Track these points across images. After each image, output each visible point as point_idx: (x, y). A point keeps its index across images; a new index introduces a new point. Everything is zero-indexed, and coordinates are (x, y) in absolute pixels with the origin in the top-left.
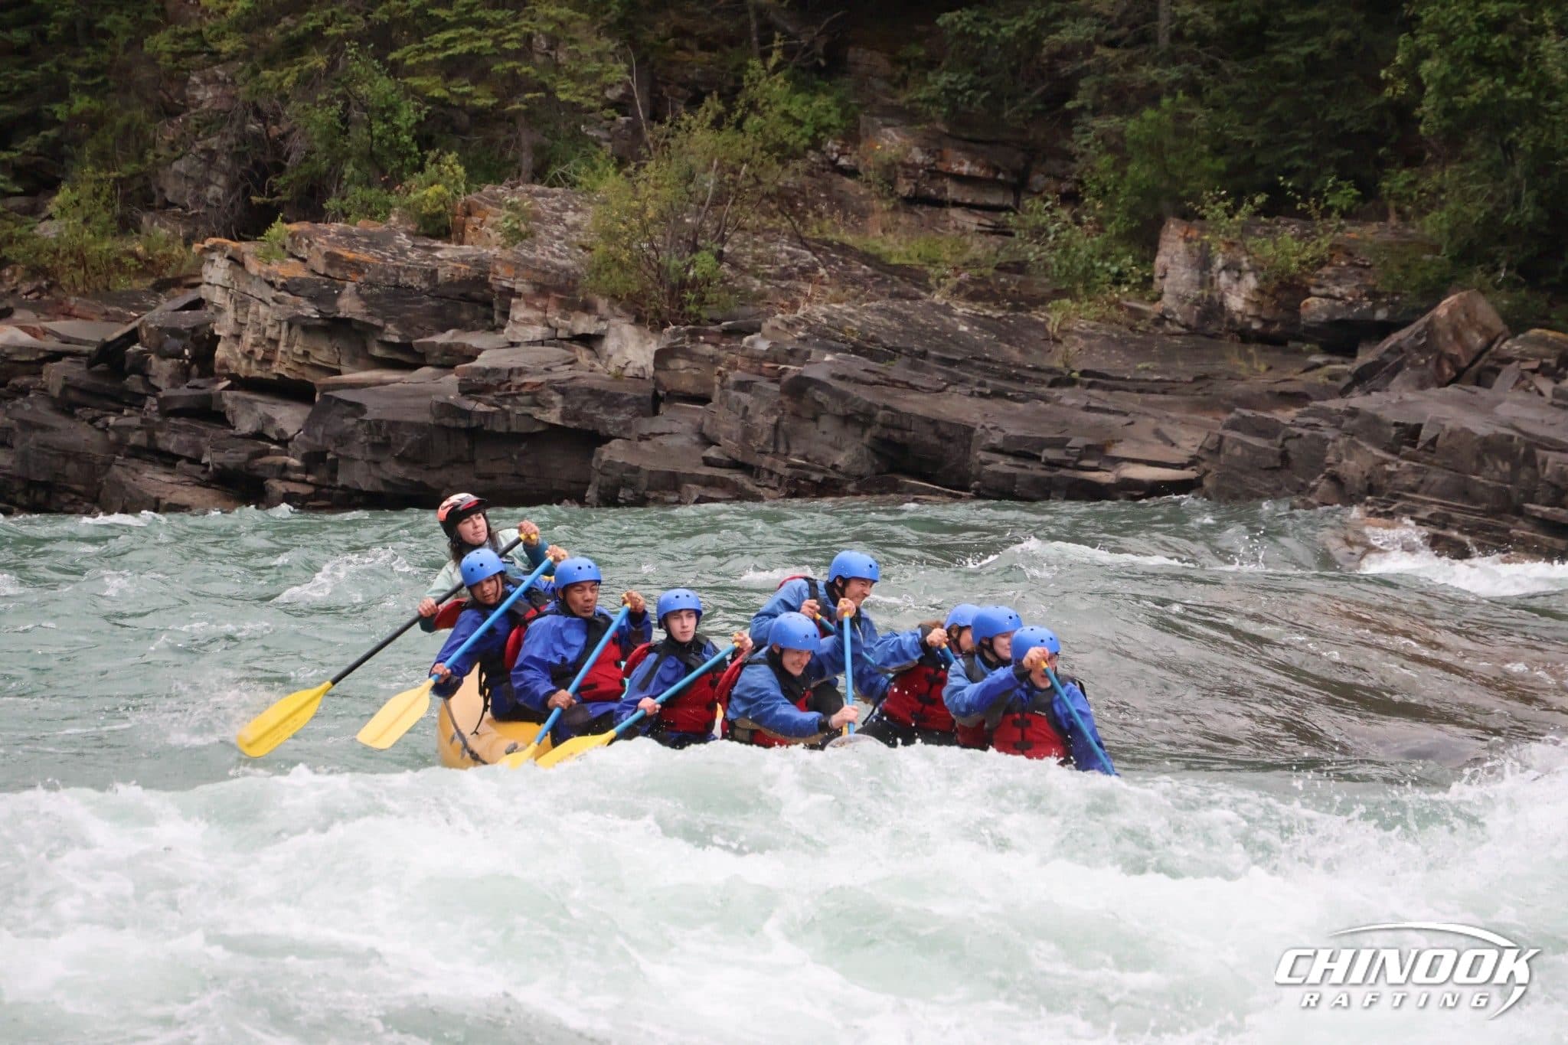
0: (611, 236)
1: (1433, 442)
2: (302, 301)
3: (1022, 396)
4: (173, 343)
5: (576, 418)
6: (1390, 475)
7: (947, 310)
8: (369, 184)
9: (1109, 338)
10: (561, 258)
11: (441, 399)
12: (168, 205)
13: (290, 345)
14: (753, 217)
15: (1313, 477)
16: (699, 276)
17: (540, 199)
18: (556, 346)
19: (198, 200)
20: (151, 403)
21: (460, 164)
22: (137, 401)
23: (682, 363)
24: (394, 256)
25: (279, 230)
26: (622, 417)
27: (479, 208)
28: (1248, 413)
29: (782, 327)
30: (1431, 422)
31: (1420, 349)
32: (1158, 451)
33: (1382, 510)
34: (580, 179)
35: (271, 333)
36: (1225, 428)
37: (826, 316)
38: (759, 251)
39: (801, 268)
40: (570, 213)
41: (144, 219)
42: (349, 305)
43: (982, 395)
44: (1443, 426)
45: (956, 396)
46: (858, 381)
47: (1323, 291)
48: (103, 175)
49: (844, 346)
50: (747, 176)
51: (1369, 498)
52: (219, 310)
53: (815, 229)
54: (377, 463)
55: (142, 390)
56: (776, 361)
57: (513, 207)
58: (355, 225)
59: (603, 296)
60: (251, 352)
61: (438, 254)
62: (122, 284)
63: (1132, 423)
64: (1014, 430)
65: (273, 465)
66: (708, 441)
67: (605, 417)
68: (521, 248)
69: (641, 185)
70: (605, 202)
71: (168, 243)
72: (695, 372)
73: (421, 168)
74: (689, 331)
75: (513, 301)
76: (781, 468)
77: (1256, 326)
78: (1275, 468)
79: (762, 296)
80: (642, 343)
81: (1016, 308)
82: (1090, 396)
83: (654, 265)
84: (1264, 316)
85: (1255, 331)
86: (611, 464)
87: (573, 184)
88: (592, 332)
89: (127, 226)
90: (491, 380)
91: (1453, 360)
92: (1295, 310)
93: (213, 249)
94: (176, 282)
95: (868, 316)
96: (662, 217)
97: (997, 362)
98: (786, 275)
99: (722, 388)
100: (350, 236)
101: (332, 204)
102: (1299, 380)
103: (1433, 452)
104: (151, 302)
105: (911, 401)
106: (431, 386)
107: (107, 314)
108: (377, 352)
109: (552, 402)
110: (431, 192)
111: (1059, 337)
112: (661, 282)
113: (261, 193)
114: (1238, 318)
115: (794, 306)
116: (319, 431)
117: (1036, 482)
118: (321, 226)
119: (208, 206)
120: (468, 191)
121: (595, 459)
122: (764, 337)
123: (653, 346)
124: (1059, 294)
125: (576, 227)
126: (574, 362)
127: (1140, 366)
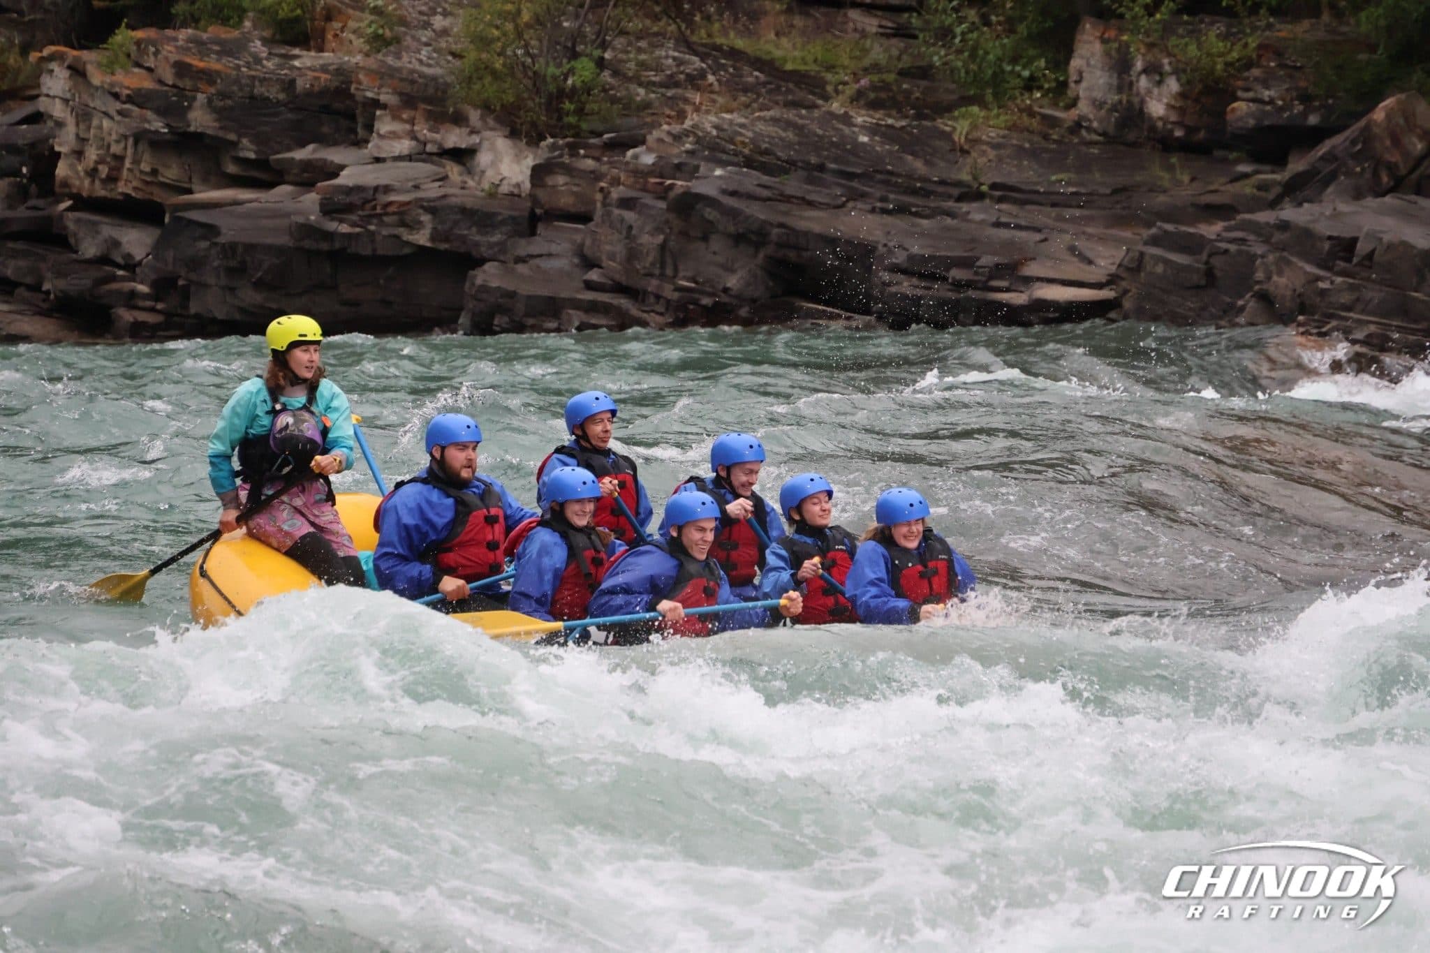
0: (483, 42)
1: (1370, 256)
2: (149, 114)
3: (928, 212)
4: (10, 161)
5: (447, 240)
6: (1323, 293)
7: (846, 119)
9: (1020, 148)
10: (429, 66)
11: (301, 220)
12: (3, 9)
13: (136, 162)
14: (636, 21)
15: (1241, 297)
16: (579, 85)
17: (405, 3)
18: (424, 161)
23: (561, 180)
24: (248, 65)
25: (123, 37)
26: (496, 238)
27: (340, 11)
28: (1169, 227)
29: (668, 139)
30: (1367, 235)
31: (1354, 156)
32: (1073, 270)
33: (1315, 331)
35: (116, 149)
36: (1146, 243)
37: (716, 127)
38: (643, 57)
39: (688, 75)
40: (439, 18)
42: (200, 119)
43: (885, 211)
44: (1381, 239)
45: (855, 212)
46: (751, 197)
47: (1251, 95)
49: (735, 159)
51: (1301, 318)
52: (60, 124)
53: (703, 33)
54: (232, 290)
56: (661, 176)
57: (376, 11)
58: (205, 31)
59: (476, 107)
60: (95, 170)
61: (296, 63)
63: (1045, 240)
64: (917, 248)
65: (119, 292)
66: (589, 263)
67: (478, 238)
68: (386, 55)
70: (477, 5)
71: (2, 51)
72: (575, 189)
74: (568, 145)
75: (378, 113)
76: (669, 292)
77: (1179, 133)
78: (1198, 287)
79: (646, 105)
80: (518, 158)
81: (920, 116)
82: (1000, 211)
83: (530, 73)
84: (1189, 121)
85: (1178, 139)
86: (484, 288)
88: (463, 146)
90: (355, 199)
91: (1392, 168)
92: (1222, 114)
93: (51, 58)
94: (12, 94)
95: (760, 127)
96: (538, 20)
97: (899, 175)
98: (671, 82)
99: (604, 205)
100: (200, 43)
101: (180, 8)
102: (1223, 190)
103: (1369, 267)
105: (809, 219)
106: (289, 205)
108: (232, 169)
109: (420, 223)
111: (966, 147)
112: (538, 92)
114: (1160, 124)
115: (681, 116)
116: (170, 255)
117: (943, 304)
118: (169, 32)
119: (46, 11)
121: (467, 285)
122: (650, 150)
123: (530, 161)
124: (967, 101)
125: (444, 32)
126: (444, 178)
127: (1054, 178)
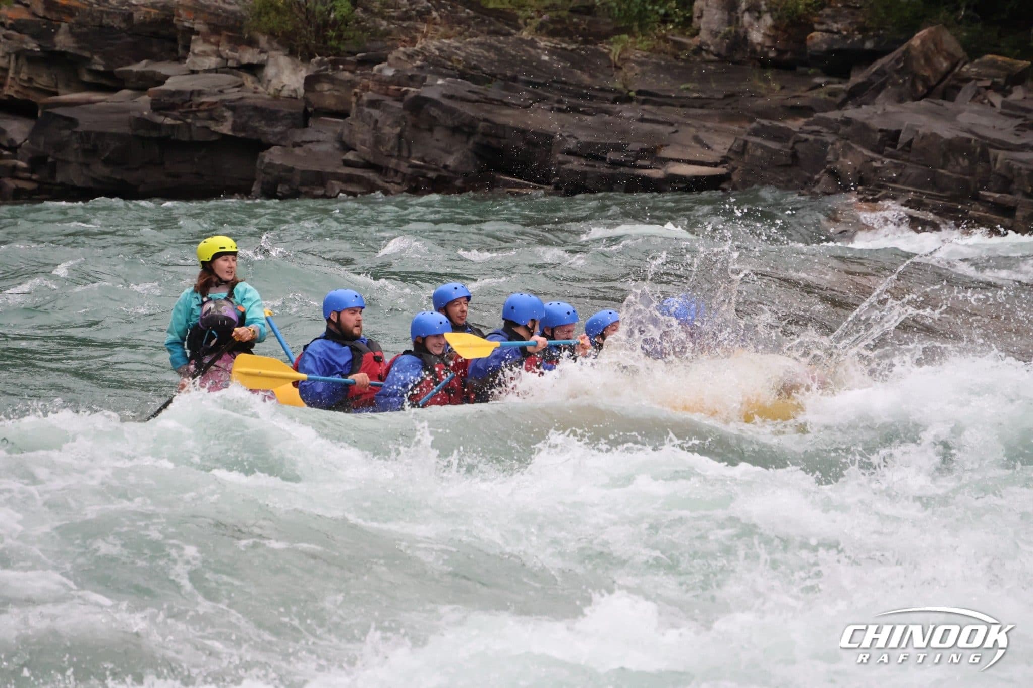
1: (910, 143)
2: (27, 38)
3: (591, 111)
5: (245, 130)
6: (876, 170)
7: (532, 44)
9: (658, 65)
10: (231, 4)
13: (17, 72)
15: (817, 173)
16: (340, 18)
18: (226, 73)
23: (326, 87)
24: (98, 3)
26: (279, 128)
28: (766, 122)
29: (404, 58)
30: (907, 128)
31: (898, 72)
32: (698, 153)
33: (870, 197)
35: (2, 63)
36: (749, 134)
37: (439, 49)
39: (419, 12)
42: (63, 41)
43: (560, 110)
44: (917, 131)
45: (539, 111)
46: (463, 100)
47: (824, 27)
49: (453, 73)
51: (860, 188)
54: (87, 165)
56: (399, 85)
59: (264, 34)
63: (676, 131)
64: (584, 136)
65: (5, 167)
66: (347, 147)
67: (267, 129)
72: (336, 93)
74: (333, 62)
75: (193, 37)
76: (404, 168)
77: (772, 54)
78: (786, 166)
79: (389, 34)
80: (295, 70)
81: (586, 42)
82: (644, 110)
83: (305, 10)
84: (778, 47)
85: (771, 59)
86: (271, 165)
88: (255, 62)
90: (177, 100)
91: (925, 80)
92: (803, 42)
95: (471, 49)
97: (571, 84)
98: (406, 17)
99: (358, 105)
102: (803, 96)
103: (909, 152)
105: (506, 116)
106: (129, 104)
108: (87, 78)
109: (226, 118)
111: (619, 64)
112: (311, 24)
114: (759, 48)
115: (414, 41)
116: (42, 139)
117: (602, 177)
121: (258, 163)
122: (391, 66)
123: (305, 74)
124: (620, 31)
126: (241, 85)
127: (682, 87)
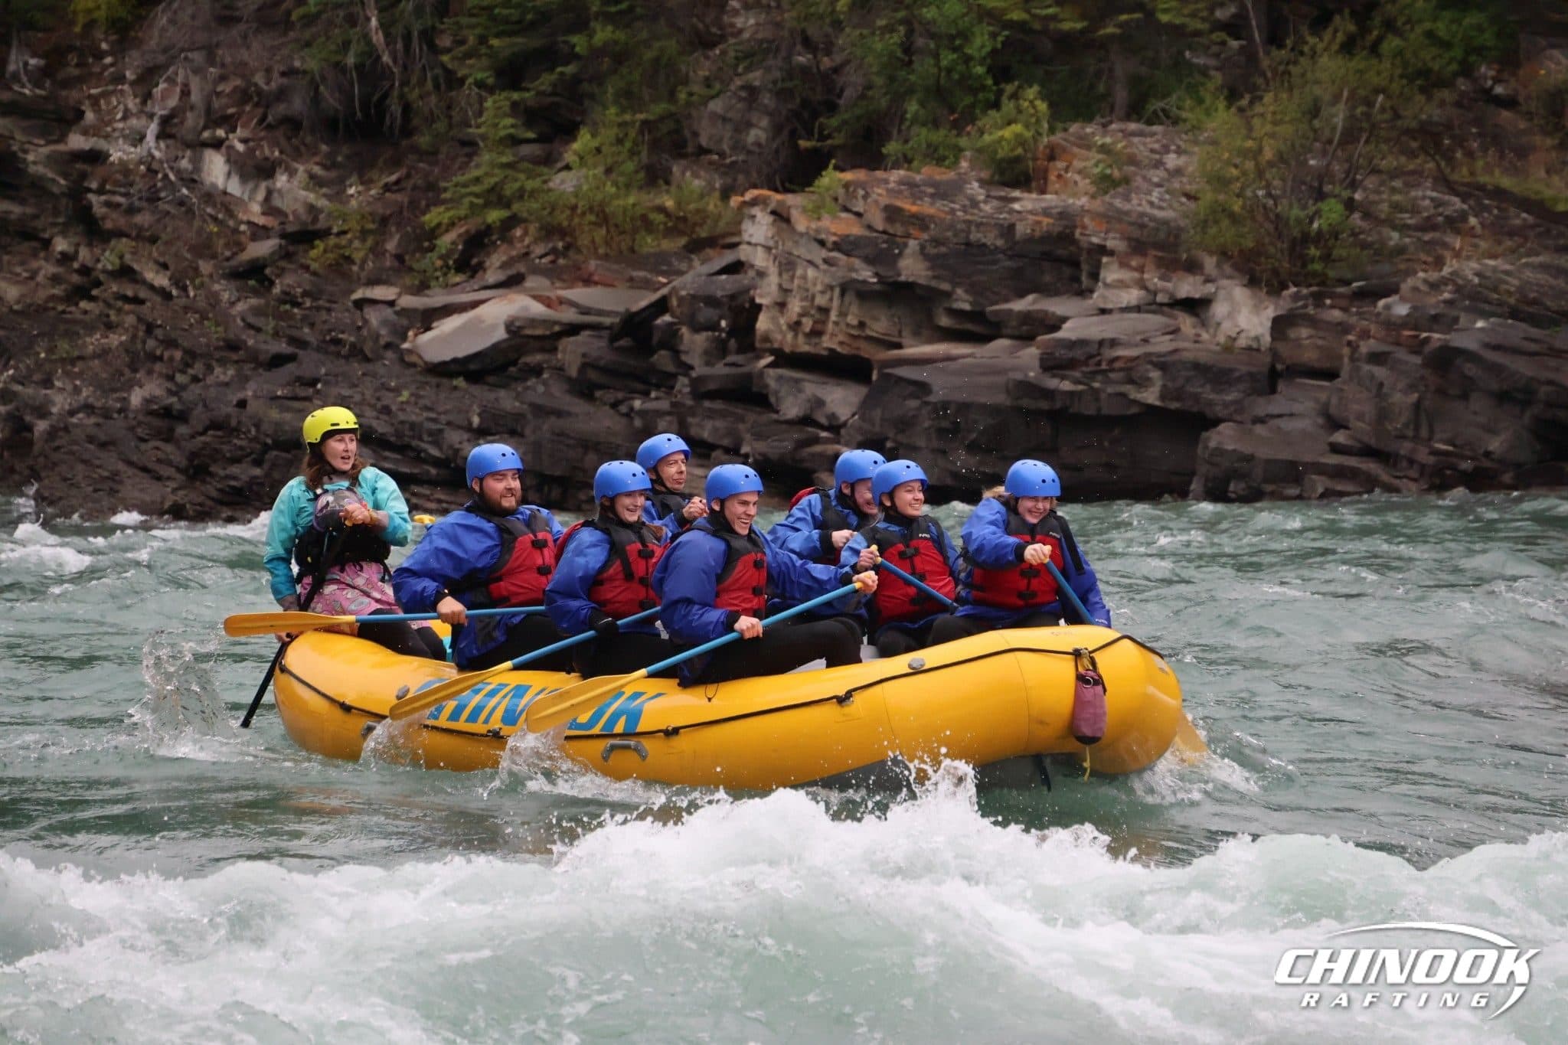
0: (1220, 182)
2: (857, 262)
4: (706, 314)
5: (1178, 399)
8: (936, 124)
10: (1161, 208)
11: (1019, 376)
12: (702, 151)
13: (843, 314)
14: (1390, 158)
16: (1325, 228)
17: (1136, 140)
18: (1154, 312)
19: (737, 147)
20: (682, 384)
21: (1043, 100)
22: (666, 382)
23: (1304, 332)
24: (964, 209)
25: (831, 179)
26: (1230, 397)
27: (1064, 150)
29: (1424, 288)
34: (1184, 115)
35: (821, 300)
37: (1478, 274)
38: (1397, 197)
39: (1447, 217)
40: (1172, 156)
41: (675, 169)
42: (912, 267)
46: (1516, 351)
48: (627, 117)
49: (1500, 310)
50: (1383, 110)
52: (761, 274)
53: (1465, 171)
54: (944, 452)
55: (671, 368)
56: (1416, 328)
57: (1104, 149)
58: (919, 172)
59: (1211, 253)
60: (798, 323)
61: (1017, 206)
62: (649, 244)
65: (821, 455)
66: (1334, 423)
67: (1212, 396)
68: (1113, 197)
69: (1256, 122)
70: (1214, 142)
71: (702, 196)
72: (1320, 342)
73: (996, 105)
74: (1313, 295)
75: (1105, 260)
76: (1423, 456)
79: (1401, 250)
80: (1257, 308)
83: (1272, 216)
86: (1220, 451)
87: (1176, 121)
88: (1197, 296)
89: (655, 177)
90: (1078, 353)
93: (754, 202)
94: (712, 242)
95: (1528, 274)
96: (1281, 158)
98: (1428, 225)
99: (1352, 359)
100: (912, 185)
101: (892, 148)
104: (683, 266)
106: (1006, 361)
107: (631, 279)
108: (944, 321)
109: (1149, 379)
110: (1008, 133)
112: (1280, 236)
113: (809, 135)
115: (1439, 263)
116: (877, 414)
118: (879, 174)
119: (749, 152)
120: (1052, 130)
121: (1200, 446)
122: (1403, 300)
123: (1270, 312)
125: (1178, 172)
126: (1176, 331)
